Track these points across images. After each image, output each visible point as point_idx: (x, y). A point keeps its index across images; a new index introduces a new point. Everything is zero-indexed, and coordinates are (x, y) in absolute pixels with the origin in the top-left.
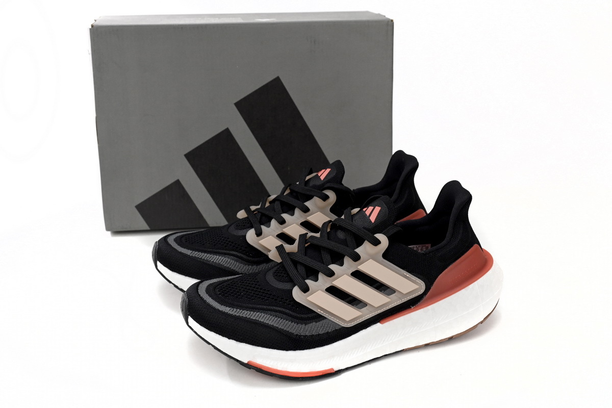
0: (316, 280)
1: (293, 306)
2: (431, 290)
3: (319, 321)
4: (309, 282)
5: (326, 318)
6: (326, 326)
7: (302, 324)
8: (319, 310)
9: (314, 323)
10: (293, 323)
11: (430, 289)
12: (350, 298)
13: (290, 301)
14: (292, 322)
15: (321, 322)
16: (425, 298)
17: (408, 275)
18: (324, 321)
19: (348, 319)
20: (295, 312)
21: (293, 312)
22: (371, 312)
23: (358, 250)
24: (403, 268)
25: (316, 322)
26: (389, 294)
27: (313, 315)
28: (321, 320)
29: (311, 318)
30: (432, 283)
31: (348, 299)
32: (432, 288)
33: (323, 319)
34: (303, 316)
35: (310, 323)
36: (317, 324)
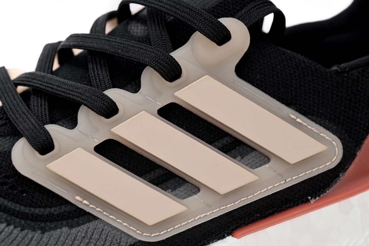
0: (72, 123)
1: (12, 188)
2: (356, 160)
3: (79, 225)
4: (53, 129)
5: (95, 218)
6: (96, 236)
7: (34, 230)
8: (78, 198)
9: (65, 229)
10: (12, 227)
11: (354, 156)
12: (158, 172)
13: (7, 177)
14: (8, 225)
15: (84, 227)
16: (343, 177)
17: (300, 119)
18: (92, 225)
19: (150, 221)
20: (17, 203)
21: (13, 200)
22: (210, 207)
23: (177, 55)
24: (288, 104)
25: (71, 227)
26: (252, 166)
27: (64, 208)
28: (84, 224)
29: (58, 215)
30: (359, 143)
31: (152, 175)
32: (360, 154)
33: (89, 221)
34: (37, 211)
35: (56, 228)
36: (74, 231)
